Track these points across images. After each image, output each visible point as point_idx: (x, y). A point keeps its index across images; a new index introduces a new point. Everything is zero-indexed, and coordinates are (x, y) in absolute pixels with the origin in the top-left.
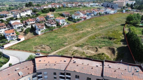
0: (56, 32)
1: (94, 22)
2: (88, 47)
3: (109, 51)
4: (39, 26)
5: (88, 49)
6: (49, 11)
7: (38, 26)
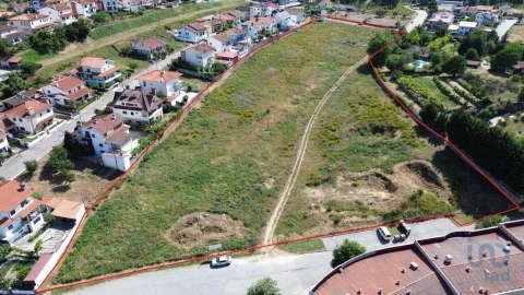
0: (180, 138)
1: (271, 69)
2: (353, 179)
3: (413, 176)
4: (110, 133)
5: (355, 185)
6: (65, 41)
7: (105, 135)
